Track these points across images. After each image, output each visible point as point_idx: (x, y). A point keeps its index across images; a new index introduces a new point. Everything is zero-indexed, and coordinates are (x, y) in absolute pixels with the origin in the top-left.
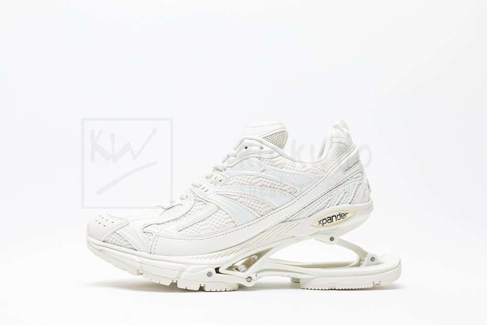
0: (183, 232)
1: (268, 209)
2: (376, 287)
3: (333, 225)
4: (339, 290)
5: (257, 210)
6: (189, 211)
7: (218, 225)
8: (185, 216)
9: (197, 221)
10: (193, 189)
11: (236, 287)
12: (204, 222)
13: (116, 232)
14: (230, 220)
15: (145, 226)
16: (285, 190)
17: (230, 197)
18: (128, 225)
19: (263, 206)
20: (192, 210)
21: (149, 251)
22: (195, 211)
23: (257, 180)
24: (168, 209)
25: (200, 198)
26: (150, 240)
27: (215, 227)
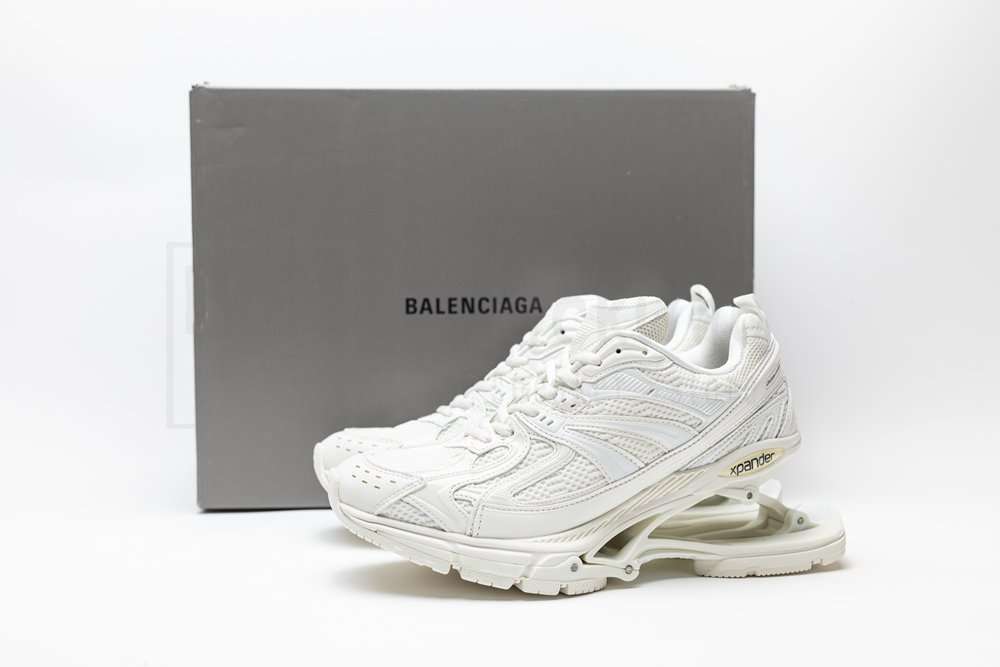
0: (521, 496)
1: (656, 453)
2: (816, 568)
3: (753, 473)
4: (761, 576)
5: (641, 457)
6: (525, 458)
7: (578, 483)
8: (518, 469)
9: (542, 477)
10: (524, 421)
12: (553, 479)
13: (405, 500)
14: (596, 474)
15: (455, 488)
16: (684, 422)
17: (596, 435)
18: (424, 487)
19: (649, 449)
20: (529, 457)
21: (468, 533)
22: (534, 458)
23: (641, 407)
24: (484, 454)
25: (538, 435)
26: (469, 513)
27: (574, 486)
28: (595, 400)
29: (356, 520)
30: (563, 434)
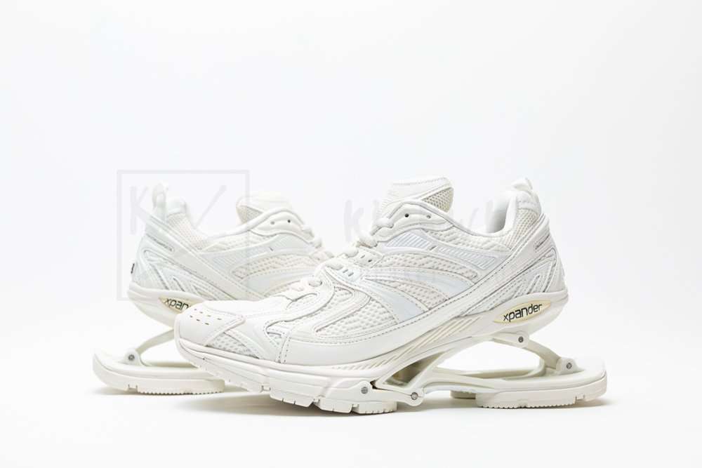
0: (323, 332)
1: (438, 300)
2: (579, 404)
4: (531, 408)
5: (425, 302)
6: (328, 302)
7: (371, 322)
8: (322, 310)
9: (340, 318)
10: (331, 273)
11: (395, 407)
12: (351, 319)
13: (227, 333)
14: (387, 315)
15: (268, 324)
16: (462, 275)
17: (381, 282)
18: (243, 323)
19: (432, 296)
20: (332, 301)
21: (277, 360)
22: (336, 302)
23: (424, 260)
24: (296, 300)
25: (341, 284)
26: (278, 343)
27: (367, 324)
28: (387, 255)
29: (188, 350)
30: (357, 283)
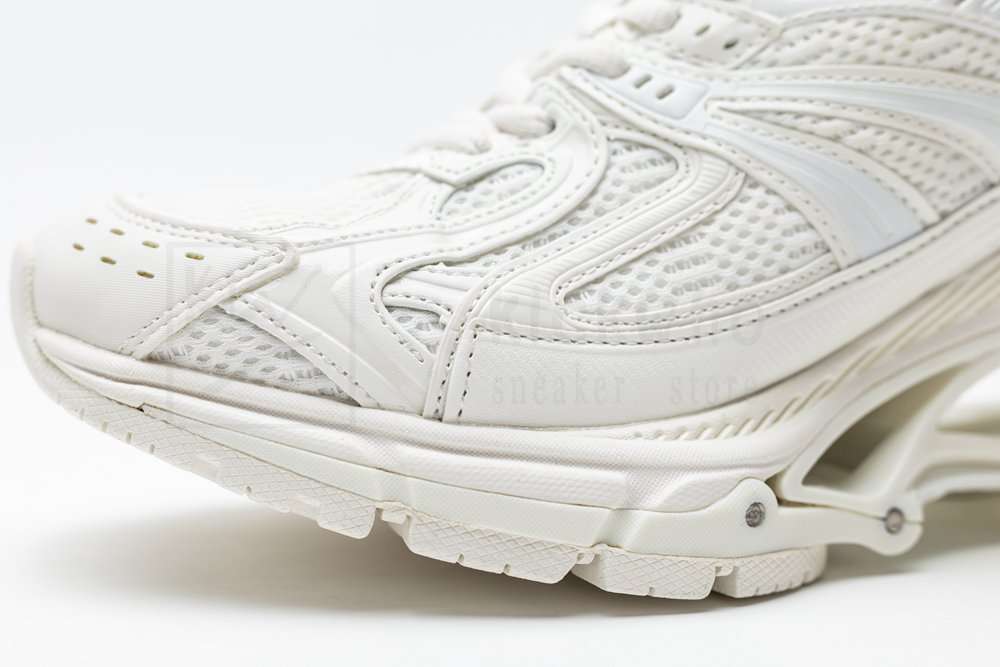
0: (589, 300)
5: (932, 190)
6: (593, 193)
7: (755, 265)
9: (650, 246)
10: (588, 88)
12: (682, 252)
13: (227, 308)
14: (806, 238)
15: (386, 275)
17: (799, 122)
18: (291, 269)
19: (955, 169)
20: (606, 187)
21: (429, 410)
22: (621, 190)
23: (935, 41)
24: (470, 184)
25: (630, 126)
26: (431, 348)
27: (742, 272)
28: (799, 23)
30: (705, 123)
